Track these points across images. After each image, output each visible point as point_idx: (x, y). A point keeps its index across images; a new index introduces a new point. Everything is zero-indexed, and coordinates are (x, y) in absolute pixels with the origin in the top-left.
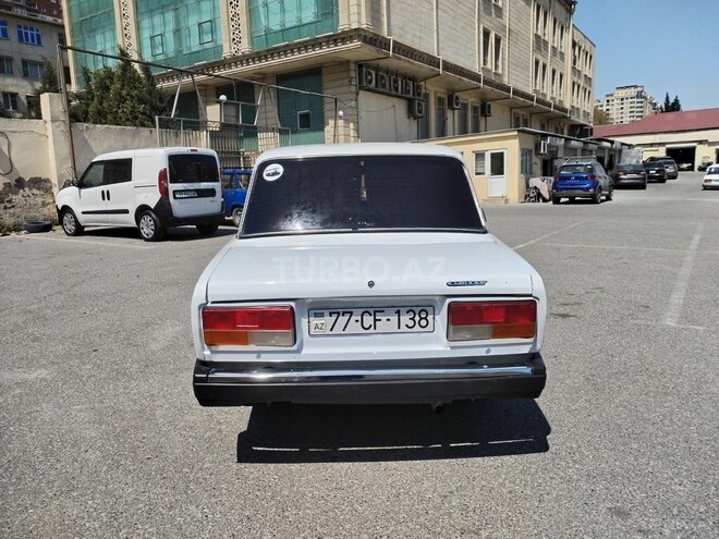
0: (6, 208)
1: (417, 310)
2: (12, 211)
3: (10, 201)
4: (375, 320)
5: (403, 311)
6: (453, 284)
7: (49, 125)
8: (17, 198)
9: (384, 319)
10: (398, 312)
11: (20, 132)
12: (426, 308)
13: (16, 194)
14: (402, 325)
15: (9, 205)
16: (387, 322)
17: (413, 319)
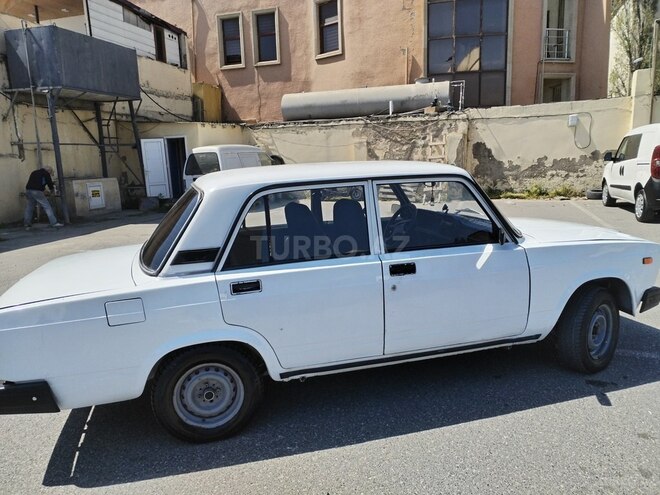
0: (578, 177)
2: (583, 179)
3: (582, 171)
7: (633, 100)
8: (590, 169)
11: (604, 111)
13: (590, 165)
15: (581, 174)
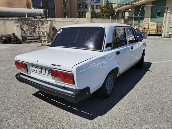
1: (49, 70)
4: (42, 71)
5: (46, 69)
6: (52, 65)
7: (87, 19)
9: (43, 71)
10: (45, 70)
12: (48, 70)
14: (46, 73)
16: (44, 72)
17: (48, 72)
